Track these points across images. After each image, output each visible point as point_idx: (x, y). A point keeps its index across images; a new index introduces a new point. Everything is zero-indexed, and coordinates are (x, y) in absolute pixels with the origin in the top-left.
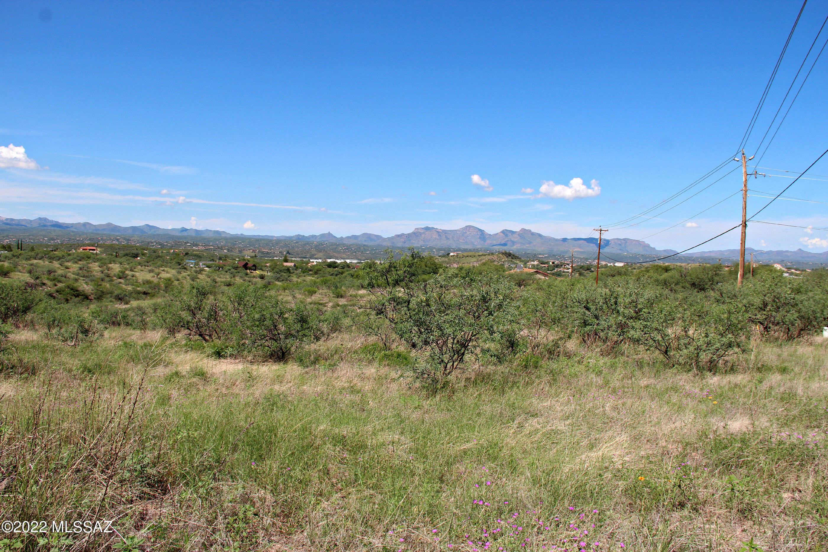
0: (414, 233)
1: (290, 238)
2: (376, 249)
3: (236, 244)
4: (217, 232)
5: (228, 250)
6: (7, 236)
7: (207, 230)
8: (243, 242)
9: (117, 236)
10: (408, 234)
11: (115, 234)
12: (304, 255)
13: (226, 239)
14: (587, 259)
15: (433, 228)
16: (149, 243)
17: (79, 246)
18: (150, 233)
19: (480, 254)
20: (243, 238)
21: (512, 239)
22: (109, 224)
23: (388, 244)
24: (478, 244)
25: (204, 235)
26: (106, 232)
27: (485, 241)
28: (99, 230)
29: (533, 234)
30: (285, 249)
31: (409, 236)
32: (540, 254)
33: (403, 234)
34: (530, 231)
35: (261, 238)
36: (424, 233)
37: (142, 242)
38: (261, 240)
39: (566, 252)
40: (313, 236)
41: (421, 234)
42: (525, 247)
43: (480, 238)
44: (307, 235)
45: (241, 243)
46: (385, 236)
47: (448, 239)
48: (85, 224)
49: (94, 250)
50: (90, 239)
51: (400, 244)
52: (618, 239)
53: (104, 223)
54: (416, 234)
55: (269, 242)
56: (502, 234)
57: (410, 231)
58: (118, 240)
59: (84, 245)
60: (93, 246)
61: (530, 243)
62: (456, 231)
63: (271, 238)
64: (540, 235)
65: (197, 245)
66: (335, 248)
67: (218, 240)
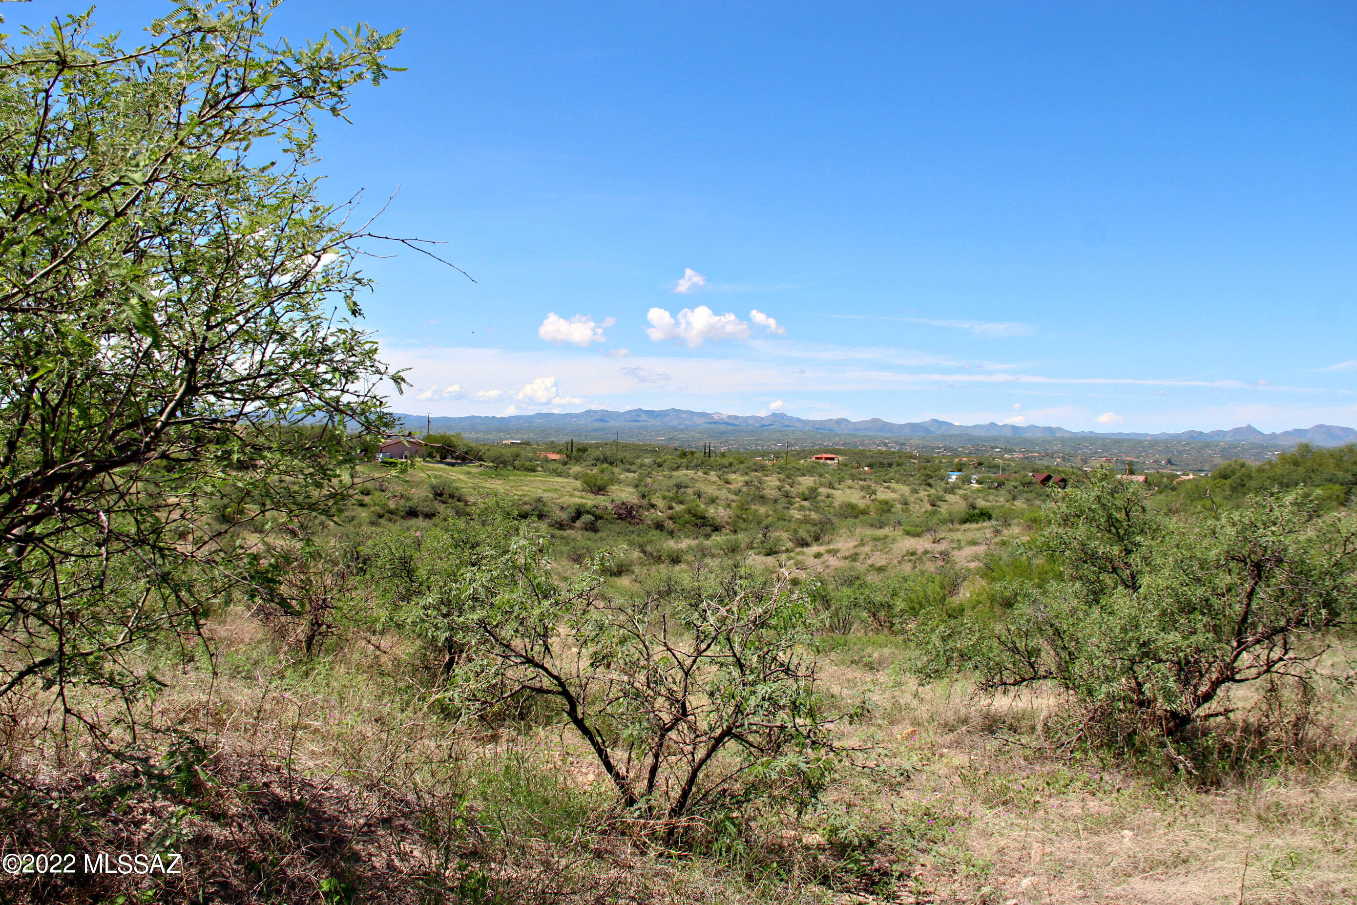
1: (1177, 436)
3: (1078, 449)
4: (1049, 429)
5: (1063, 459)
6: (727, 441)
7: (1032, 427)
8: (1091, 444)
9: (886, 439)
11: (883, 434)
12: (1198, 467)
13: (1063, 441)
16: (933, 448)
17: (810, 453)
18: (939, 432)
20: (1093, 438)
22: (875, 420)
25: (1028, 435)
26: (870, 433)
28: (860, 429)
30: (1164, 456)
35: (1125, 437)
37: (924, 447)
38: (1124, 440)
40: (1219, 433)
44: (1206, 431)
45: (1087, 447)
48: (839, 422)
49: (833, 459)
50: (843, 445)
53: (868, 418)
55: (1137, 444)
58: (885, 445)
59: (818, 452)
60: (831, 453)
63: (1141, 438)
65: (1010, 451)
66: (1260, 453)
67: (1049, 442)
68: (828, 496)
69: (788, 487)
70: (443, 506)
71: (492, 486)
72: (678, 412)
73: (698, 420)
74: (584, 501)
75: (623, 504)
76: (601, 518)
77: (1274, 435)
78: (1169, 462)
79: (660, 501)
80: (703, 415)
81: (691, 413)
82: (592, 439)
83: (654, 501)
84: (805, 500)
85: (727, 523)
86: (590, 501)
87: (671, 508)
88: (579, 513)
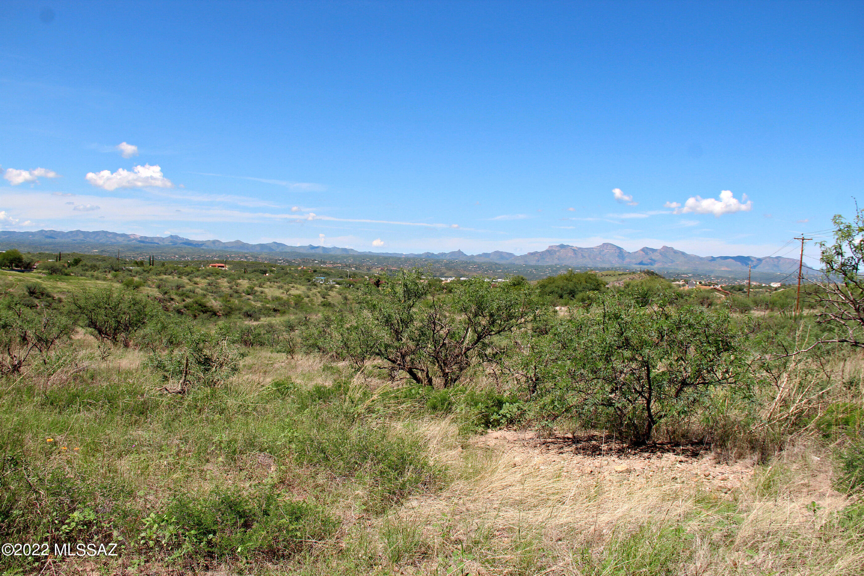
0: (547, 251)
1: (420, 255)
2: (508, 268)
3: (364, 262)
4: (345, 250)
5: (356, 268)
6: (141, 253)
7: (335, 248)
8: (371, 259)
9: (246, 254)
10: (542, 252)
11: (243, 251)
13: (354, 257)
14: (735, 279)
15: (568, 246)
16: (276, 260)
17: (208, 263)
18: (278, 250)
19: (621, 273)
20: (371, 256)
21: (653, 258)
22: (238, 242)
23: (522, 262)
24: (616, 263)
25: (332, 253)
26: (234, 250)
27: (623, 259)
28: (228, 247)
29: (676, 252)
30: (413, 267)
31: (542, 254)
32: (684, 274)
33: (536, 252)
34: (672, 248)
35: (390, 255)
36: (558, 251)
37: (270, 259)
38: (390, 257)
39: (712, 272)
40: (443, 254)
41: (555, 252)
42: (666, 266)
43: (618, 256)
44: (436, 253)
45: (369, 261)
46: (518, 254)
47: (585, 257)
48: (214, 242)
49: (223, 267)
50: (219, 257)
51: (533, 263)
52: (769, 257)
53: (233, 240)
54: (550, 252)
55: (397, 259)
56: (642, 252)
57: (544, 249)
58: (246, 257)
59: (213, 263)
60: (222, 263)
61: (672, 262)
62: (592, 248)
63: (399, 256)
64: (683, 253)
65: (324, 263)
66: (466, 267)
67: (346, 258)
68: (262, 292)
69: (234, 286)
70: (38, 300)
72: (106, 233)
73: (119, 239)
77: (472, 256)
79: (175, 296)
81: (115, 234)
83: (172, 296)
84: (249, 294)
87: (183, 301)
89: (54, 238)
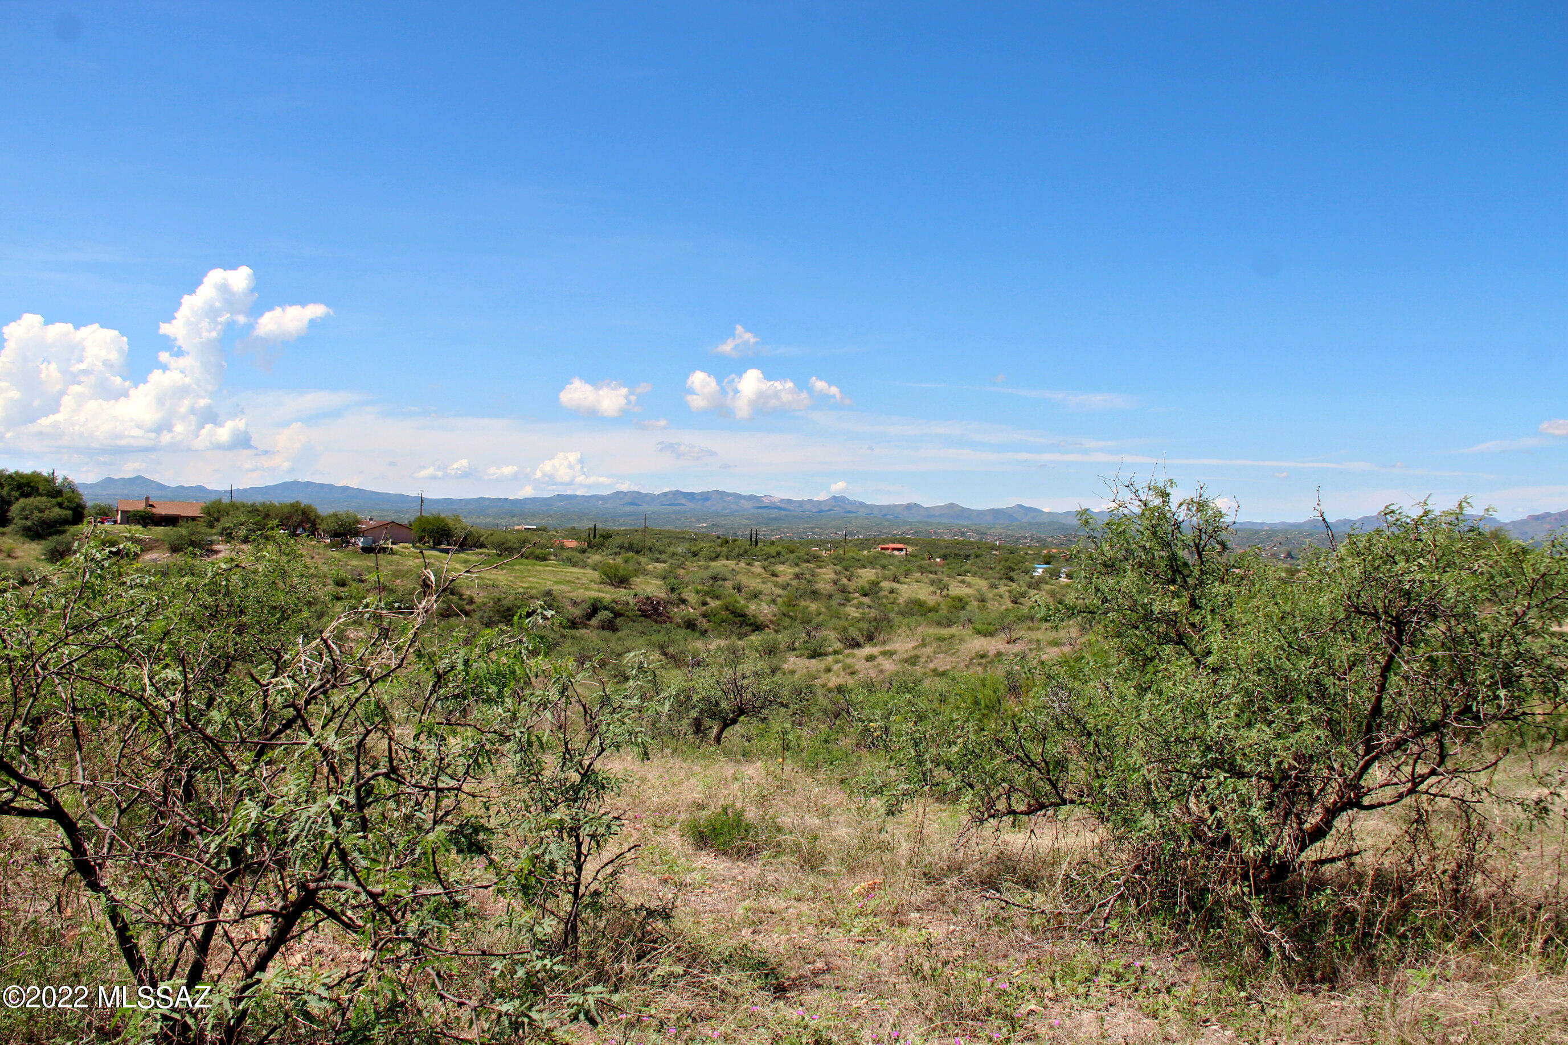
1: (1300, 525)
9: (964, 527)
11: (961, 523)
16: (1018, 538)
17: (876, 543)
18: (1024, 520)
22: (951, 506)
26: (945, 521)
28: (932, 516)
30: (1283, 548)
48: (910, 507)
49: (901, 550)
50: (915, 532)
53: (942, 502)
58: (963, 534)
59: (884, 541)
60: (899, 542)
63: (1257, 528)
68: (892, 592)
69: (845, 581)
71: (493, 577)
72: (722, 494)
73: (746, 505)
74: (603, 595)
75: (648, 598)
76: (621, 615)
78: (1289, 555)
79: (693, 595)
80: (751, 498)
81: (738, 496)
82: (621, 525)
83: (685, 596)
84: (865, 595)
85: (771, 622)
86: (608, 594)
87: (705, 604)
88: (595, 608)
89: (636, 505)
